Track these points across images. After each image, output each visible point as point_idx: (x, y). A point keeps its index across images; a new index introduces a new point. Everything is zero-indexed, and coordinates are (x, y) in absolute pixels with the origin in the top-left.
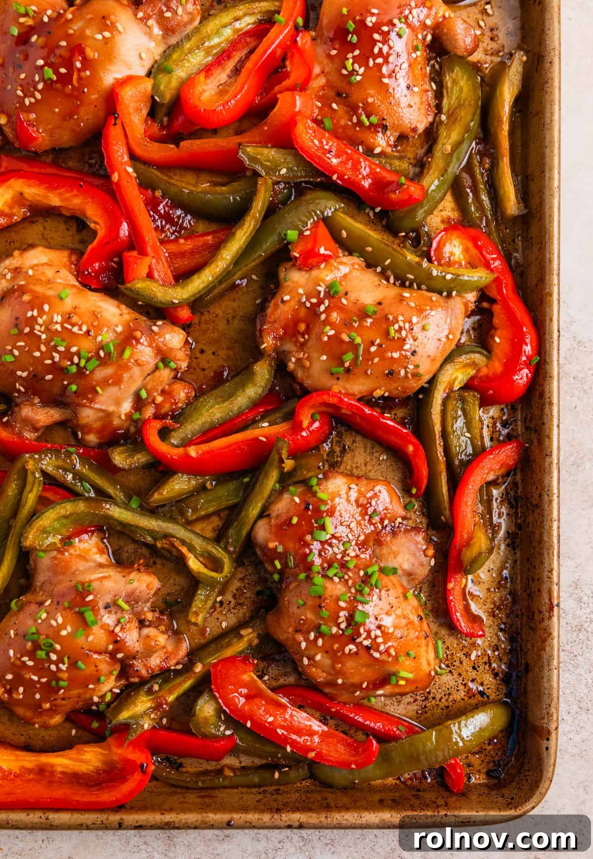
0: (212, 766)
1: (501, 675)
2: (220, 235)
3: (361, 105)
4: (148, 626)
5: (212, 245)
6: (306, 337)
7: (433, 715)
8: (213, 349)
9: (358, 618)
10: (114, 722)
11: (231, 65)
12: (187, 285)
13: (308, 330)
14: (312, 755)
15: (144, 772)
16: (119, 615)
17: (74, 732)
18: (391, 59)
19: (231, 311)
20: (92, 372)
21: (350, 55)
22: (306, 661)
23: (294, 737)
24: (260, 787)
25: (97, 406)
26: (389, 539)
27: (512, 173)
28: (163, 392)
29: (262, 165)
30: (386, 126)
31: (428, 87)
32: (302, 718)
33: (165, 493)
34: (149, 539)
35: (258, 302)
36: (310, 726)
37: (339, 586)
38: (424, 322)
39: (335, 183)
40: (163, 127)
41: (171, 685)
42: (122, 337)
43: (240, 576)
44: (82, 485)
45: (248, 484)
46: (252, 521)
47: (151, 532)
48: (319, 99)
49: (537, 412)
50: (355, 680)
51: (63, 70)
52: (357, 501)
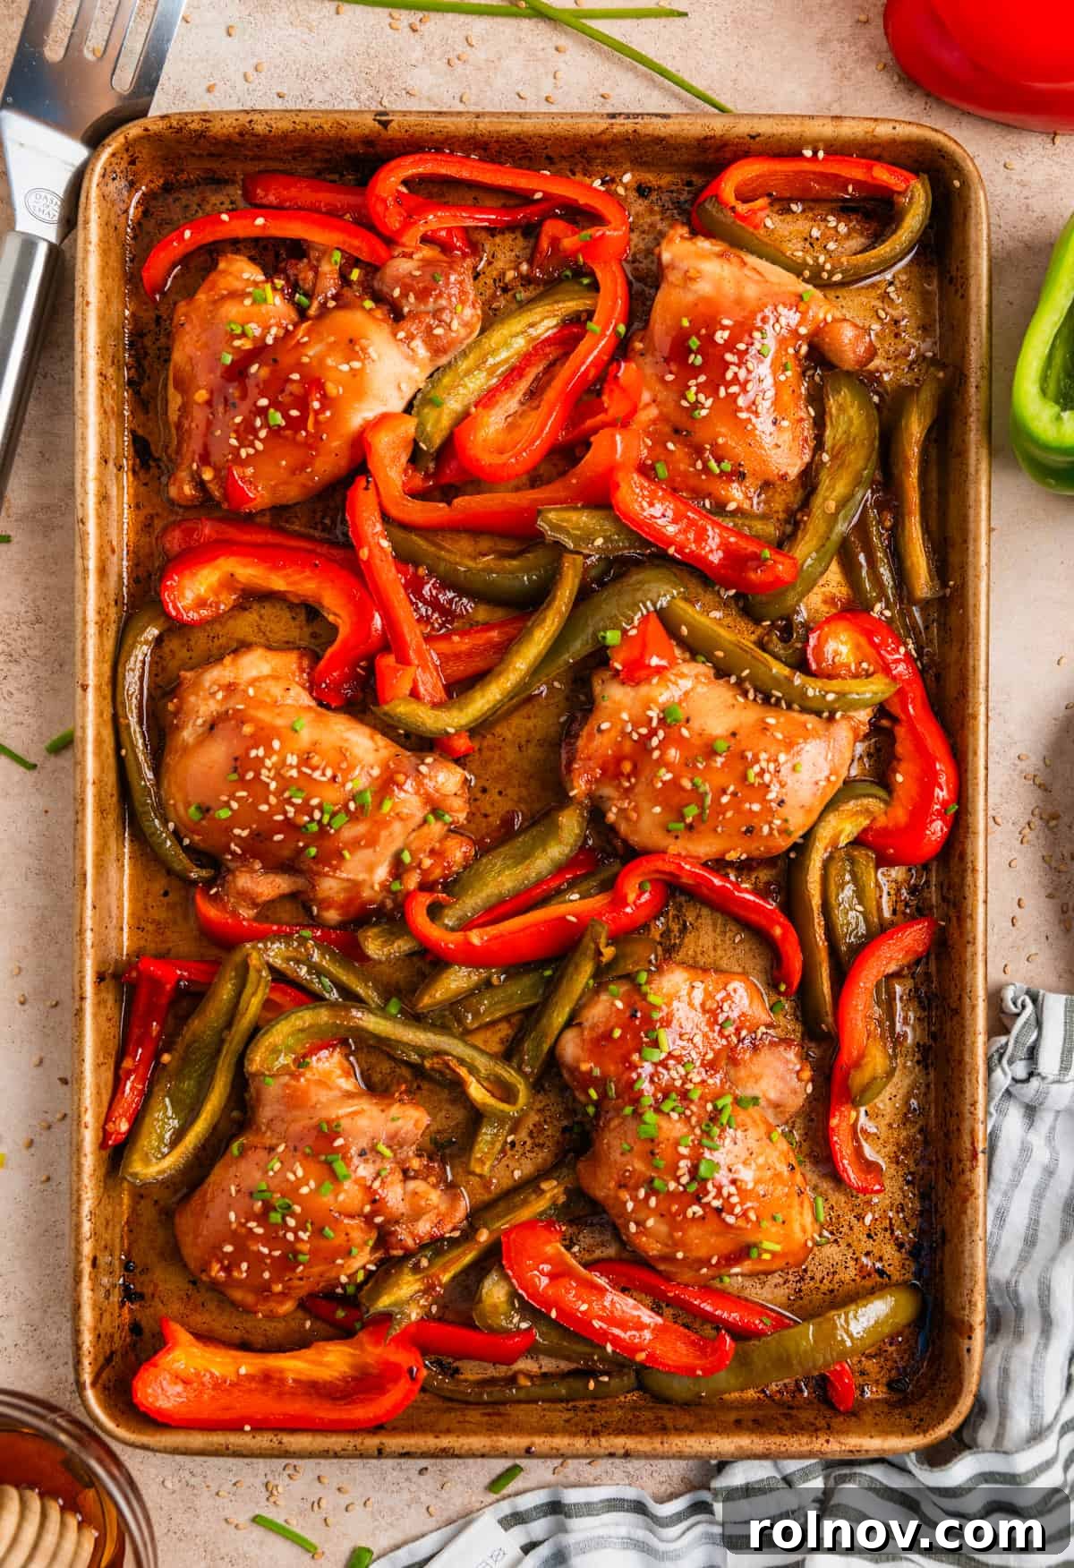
0: (501, 1371)
1: (907, 1246)
2: (510, 629)
3: (708, 446)
4: (414, 1178)
5: (499, 644)
6: (633, 780)
7: (811, 1301)
8: (499, 787)
9: (703, 1170)
10: (372, 1311)
11: (523, 386)
12: (467, 705)
13: (635, 772)
14: (641, 1356)
15: (413, 1379)
16: (378, 1165)
17: (308, 1324)
18: (749, 387)
19: (524, 732)
20: (337, 831)
21: (692, 382)
22: (633, 1228)
23: (616, 1331)
24: (568, 1401)
25: (344, 875)
26: (747, 1056)
27: (923, 534)
28: (433, 853)
29: (568, 533)
30: (744, 474)
31: (804, 415)
32: (627, 1305)
33: (438, 995)
34: (414, 1058)
35: (562, 719)
36: (639, 1317)
37: (679, 1125)
38: (797, 760)
39: (672, 558)
40: (427, 477)
41: (446, 1259)
42: (379, 781)
43: (538, 1106)
44: (320, 982)
45: (550, 979)
46: (556, 1032)
47: (419, 1050)
48: (649, 435)
49: (957, 880)
50: (702, 1253)
51: (294, 413)
52: (703, 1005)
